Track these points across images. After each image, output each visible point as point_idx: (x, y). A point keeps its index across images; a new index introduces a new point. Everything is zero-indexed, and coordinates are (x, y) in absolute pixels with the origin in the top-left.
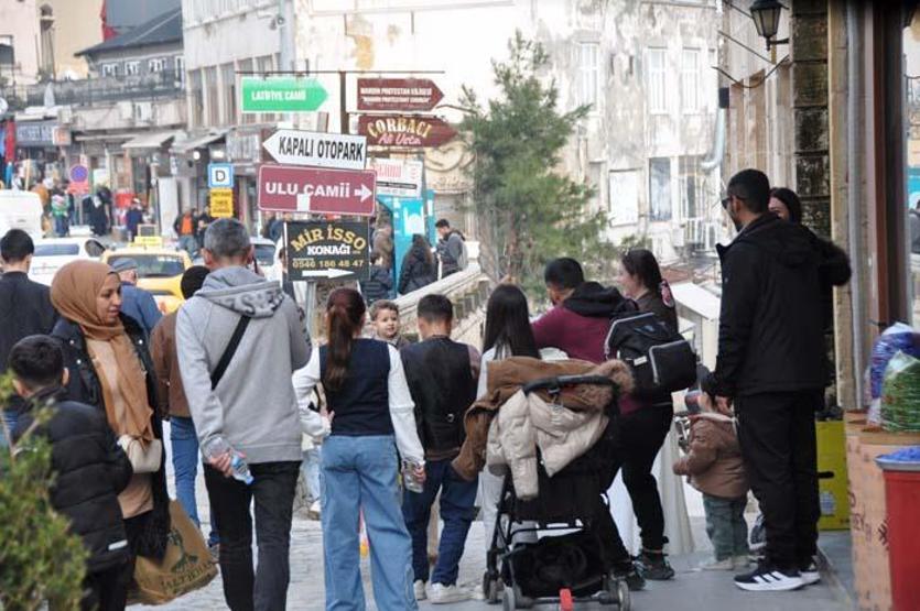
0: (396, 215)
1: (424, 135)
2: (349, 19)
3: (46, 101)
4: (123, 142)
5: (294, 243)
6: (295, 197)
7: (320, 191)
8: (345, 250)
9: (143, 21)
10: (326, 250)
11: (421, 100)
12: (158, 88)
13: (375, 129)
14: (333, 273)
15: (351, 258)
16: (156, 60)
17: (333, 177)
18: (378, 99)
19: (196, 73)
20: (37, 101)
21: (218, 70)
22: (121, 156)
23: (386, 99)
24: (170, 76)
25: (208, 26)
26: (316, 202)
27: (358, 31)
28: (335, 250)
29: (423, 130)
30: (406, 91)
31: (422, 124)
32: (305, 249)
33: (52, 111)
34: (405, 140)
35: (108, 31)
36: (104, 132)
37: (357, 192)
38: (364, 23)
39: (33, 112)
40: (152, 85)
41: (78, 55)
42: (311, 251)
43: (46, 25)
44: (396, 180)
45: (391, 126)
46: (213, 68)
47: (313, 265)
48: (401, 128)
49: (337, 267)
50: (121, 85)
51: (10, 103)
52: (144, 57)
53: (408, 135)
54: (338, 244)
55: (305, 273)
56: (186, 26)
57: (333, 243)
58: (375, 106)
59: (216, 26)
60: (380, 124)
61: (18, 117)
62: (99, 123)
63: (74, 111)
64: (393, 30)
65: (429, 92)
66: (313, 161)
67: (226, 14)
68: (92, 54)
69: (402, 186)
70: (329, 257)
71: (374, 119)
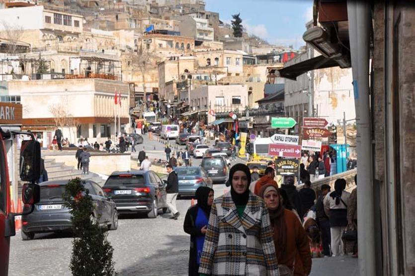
0: (337, 152)
1: (323, 134)
2: (330, 92)
3: (247, 115)
4: (267, 127)
5: (278, 165)
6: (279, 153)
7: (286, 151)
8: (292, 167)
9: (275, 92)
10: (287, 167)
11: (321, 124)
12: (277, 112)
13: (308, 132)
14: (289, 173)
15: (294, 169)
16: (277, 104)
17: (289, 147)
18: (309, 124)
19: (287, 108)
20: (244, 115)
21: (293, 107)
22: (267, 131)
23: (312, 124)
24: (281, 108)
25: (291, 94)
26: (284, 154)
27: (333, 96)
28: (289, 167)
29: (322, 132)
30: (318, 122)
31: (322, 131)
32: (281, 167)
33: (248, 118)
34: (317, 135)
35: (266, 95)
36: (262, 124)
37: (296, 151)
38: (335, 94)
39: (243, 118)
40: (276, 111)
41: (256, 102)
42: (283, 167)
43: (250, 93)
44: (314, 146)
45: (313, 131)
46: (292, 106)
47: (283, 171)
48: (316, 132)
49: (290, 172)
50: (267, 111)
51: (237, 116)
52: (274, 103)
53: (318, 134)
54: (290, 165)
55: (281, 173)
56: (285, 94)
57: (289, 165)
58: (309, 126)
59: (293, 94)
60: (310, 131)
61: (239, 119)
62: (260, 122)
63: (254, 118)
64: (343, 96)
65: (324, 122)
66: (284, 142)
67: (296, 91)
68: (260, 102)
69: (315, 148)
70: (287, 169)
71: (308, 129)
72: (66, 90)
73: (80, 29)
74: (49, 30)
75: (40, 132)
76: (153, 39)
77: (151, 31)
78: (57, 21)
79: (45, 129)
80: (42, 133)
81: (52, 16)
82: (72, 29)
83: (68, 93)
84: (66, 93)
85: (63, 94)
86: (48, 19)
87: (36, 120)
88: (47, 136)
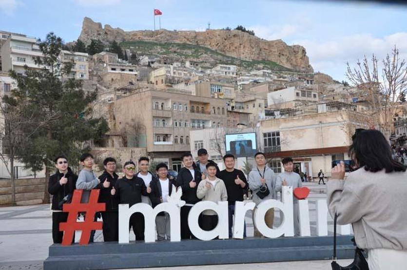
72: (321, 122)
73: (317, 99)
74: (299, 100)
75: (298, 163)
76: (357, 106)
77: (355, 101)
78: (303, 95)
79: (303, 160)
80: (300, 163)
81: (300, 92)
82: (312, 99)
83: (323, 125)
84: (320, 125)
85: (317, 126)
86: (297, 94)
87: (294, 152)
88: (305, 167)
